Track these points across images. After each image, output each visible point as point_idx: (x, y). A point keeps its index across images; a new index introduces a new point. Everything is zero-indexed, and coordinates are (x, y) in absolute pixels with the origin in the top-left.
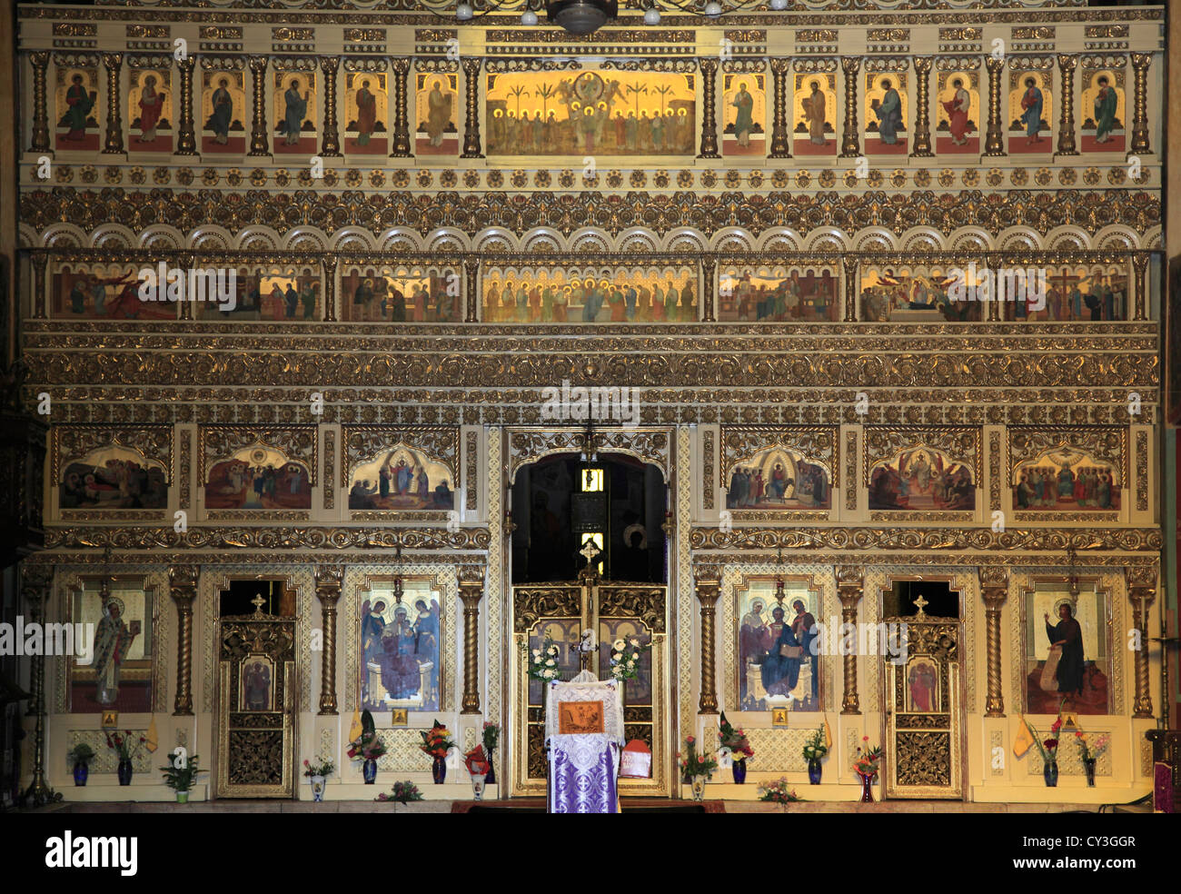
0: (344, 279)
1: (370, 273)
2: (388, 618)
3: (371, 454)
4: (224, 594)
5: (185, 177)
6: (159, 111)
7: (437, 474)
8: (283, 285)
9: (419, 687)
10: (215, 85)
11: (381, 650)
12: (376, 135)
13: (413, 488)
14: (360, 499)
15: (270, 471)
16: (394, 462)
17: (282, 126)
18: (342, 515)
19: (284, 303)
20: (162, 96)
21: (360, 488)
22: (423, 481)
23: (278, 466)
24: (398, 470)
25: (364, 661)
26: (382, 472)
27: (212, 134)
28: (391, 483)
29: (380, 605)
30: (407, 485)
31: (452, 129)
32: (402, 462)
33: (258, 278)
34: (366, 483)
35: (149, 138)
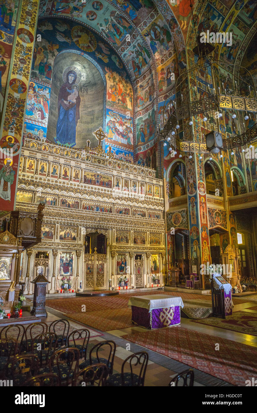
0: (61, 200)
1: (65, 199)
2: (64, 259)
3: (63, 230)
4: (36, 254)
5: (36, 178)
6: (32, 167)
7: (74, 234)
8: (50, 199)
9: (69, 272)
10: (42, 165)
11: (63, 265)
12: (67, 177)
13: (70, 237)
14: (61, 238)
15: (46, 232)
16: (67, 232)
17: (52, 173)
18: (58, 241)
19: (51, 202)
20: (33, 165)
21: (61, 236)
22: (71, 236)
23: (47, 231)
24: (67, 233)
25: (60, 267)
26: (65, 233)
27: (40, 172)
28: (66, 235)
29: (63, 257)
30: (69, 236)
31: (78, 178)
32: (68, 232)
33: (46, 198)
34: (62, 235)
35: (30, 171)
